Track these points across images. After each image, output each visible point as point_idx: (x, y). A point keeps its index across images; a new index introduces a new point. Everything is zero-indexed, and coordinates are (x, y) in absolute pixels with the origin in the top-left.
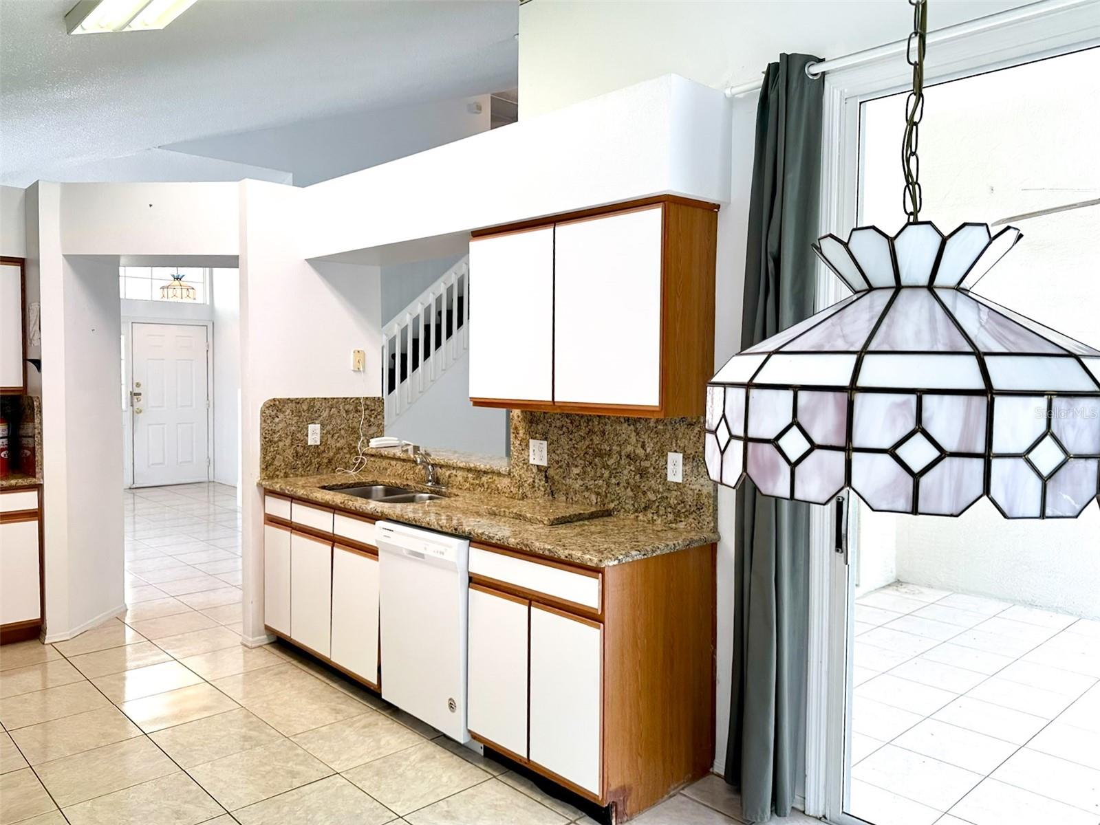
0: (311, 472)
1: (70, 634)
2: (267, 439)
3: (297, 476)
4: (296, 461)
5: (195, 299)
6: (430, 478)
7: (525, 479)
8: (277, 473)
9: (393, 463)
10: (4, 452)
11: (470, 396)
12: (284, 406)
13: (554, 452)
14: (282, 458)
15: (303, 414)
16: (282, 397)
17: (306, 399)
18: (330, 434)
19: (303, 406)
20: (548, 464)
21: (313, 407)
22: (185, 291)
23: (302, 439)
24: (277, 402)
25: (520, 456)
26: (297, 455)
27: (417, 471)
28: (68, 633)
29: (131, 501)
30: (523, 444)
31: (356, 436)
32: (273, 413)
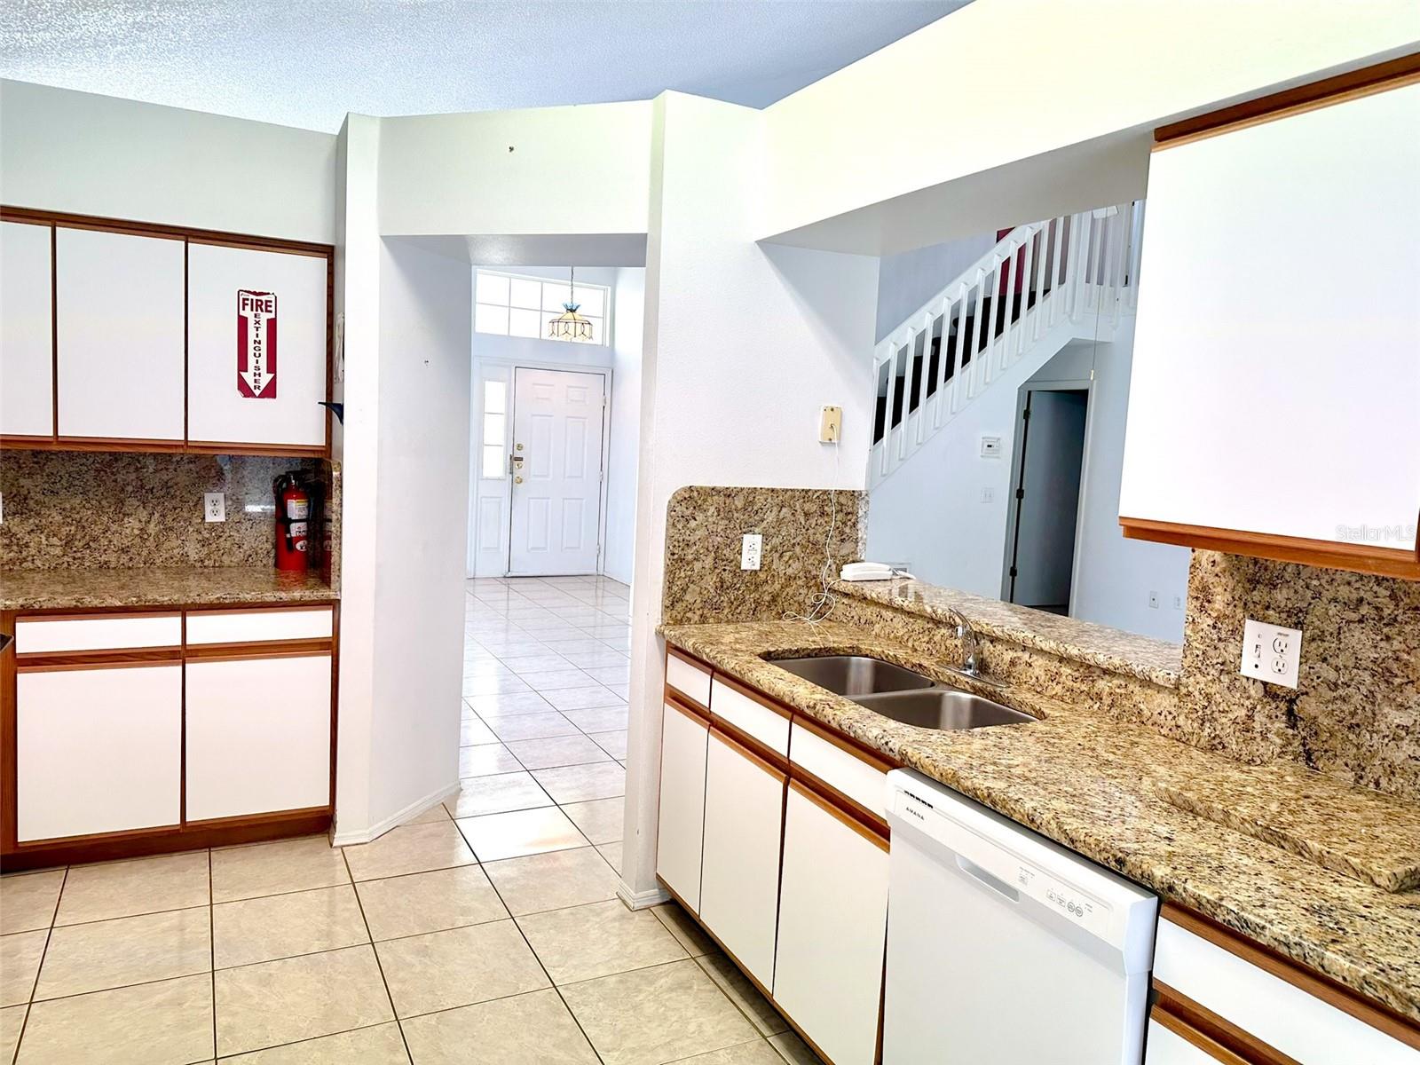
0: (743, 616)
1: (370, 834)
2: (676, 557)
3: (719, 621)
4: (720, 595)
5: (591, 337)
6: (971, 660)
7: (1223, 706)
8: (689, 615)
9: (888, 614)
10: (301, 543)
11: (1122, 513)
12: (705, 500)
13: (1325, 660)
14: (698, 589)
15: (736, 515)
16: (704, 485)
17: (742, 489)
18: (776, 551)
19: (736, 502)
20: (1300, 684)
21: (752, 503)
22: (579, 326)
23: (732, 558)
24: (695, 494)
25: (1211, 652)
26: (722, 587)
27: (935, 639)
28: (367, 832)
29: (504, 596)
30: (1225, 627)
31: (819, 557)
32: (688, 512)
